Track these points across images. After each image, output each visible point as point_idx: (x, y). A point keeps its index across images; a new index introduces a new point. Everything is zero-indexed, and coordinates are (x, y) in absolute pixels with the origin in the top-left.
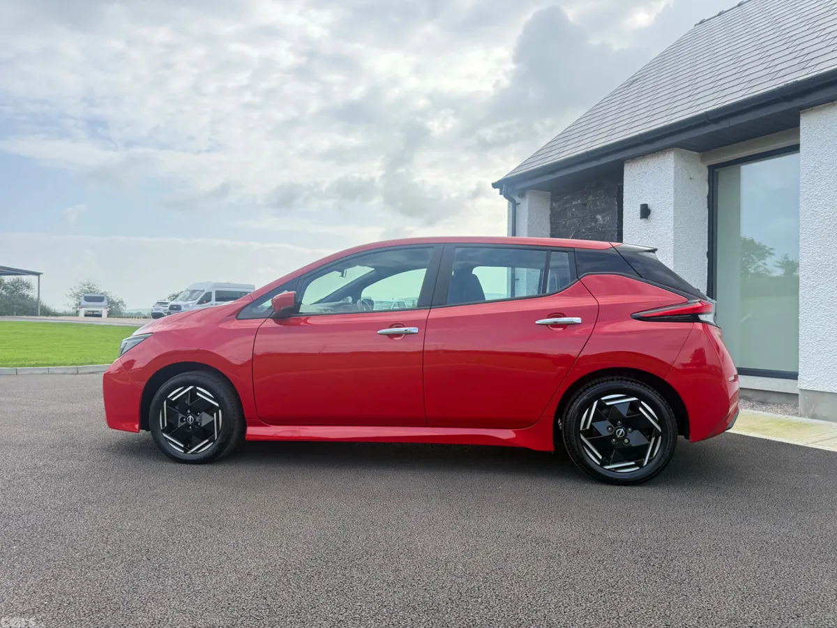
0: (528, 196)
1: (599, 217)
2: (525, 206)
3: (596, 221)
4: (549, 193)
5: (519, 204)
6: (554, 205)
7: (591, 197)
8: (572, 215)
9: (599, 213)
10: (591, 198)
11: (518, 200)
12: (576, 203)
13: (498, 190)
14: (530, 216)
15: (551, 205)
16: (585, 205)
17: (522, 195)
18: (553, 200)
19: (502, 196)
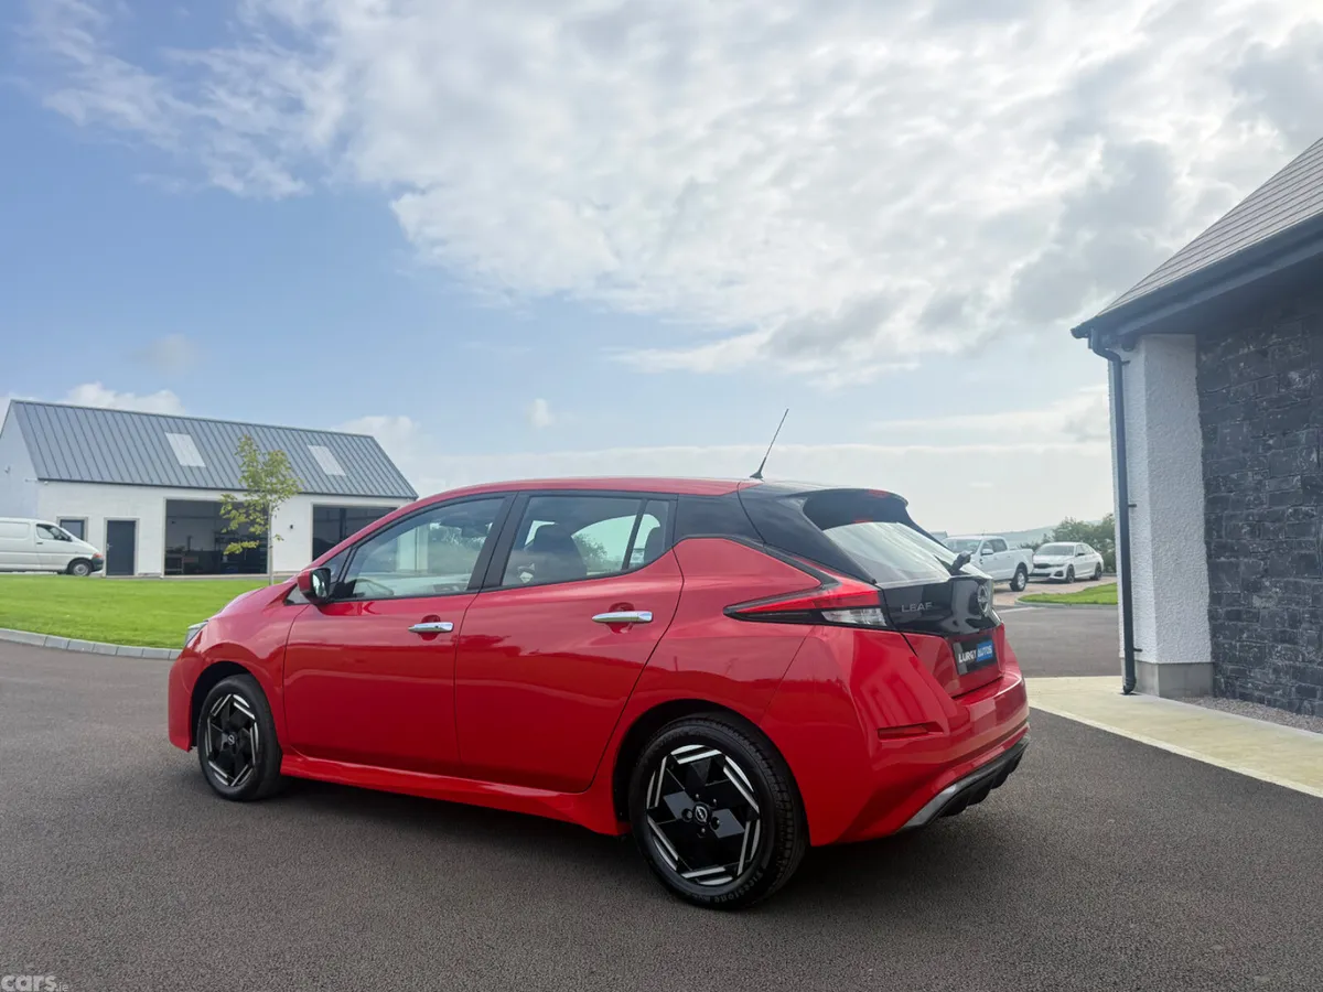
0: (1143, 347)
1: (1294, 375)
2: (1138, 366)
3: (1289, 384)
4: (1191, 337)
5: (1128, 362)
6: (1204, 358)
7: (1274, 336)
8: (1241, 374)
9: (1294, 366)
10: (1274, 339)
11: (1124, 355)
12: (1246, 350)
13: (1084, 341)
14: (1149, 384)
15: (1198, 359)
16: (1264, 353)
17: (1131, 343)
18: (1201, 348)
19: (1091, 350)
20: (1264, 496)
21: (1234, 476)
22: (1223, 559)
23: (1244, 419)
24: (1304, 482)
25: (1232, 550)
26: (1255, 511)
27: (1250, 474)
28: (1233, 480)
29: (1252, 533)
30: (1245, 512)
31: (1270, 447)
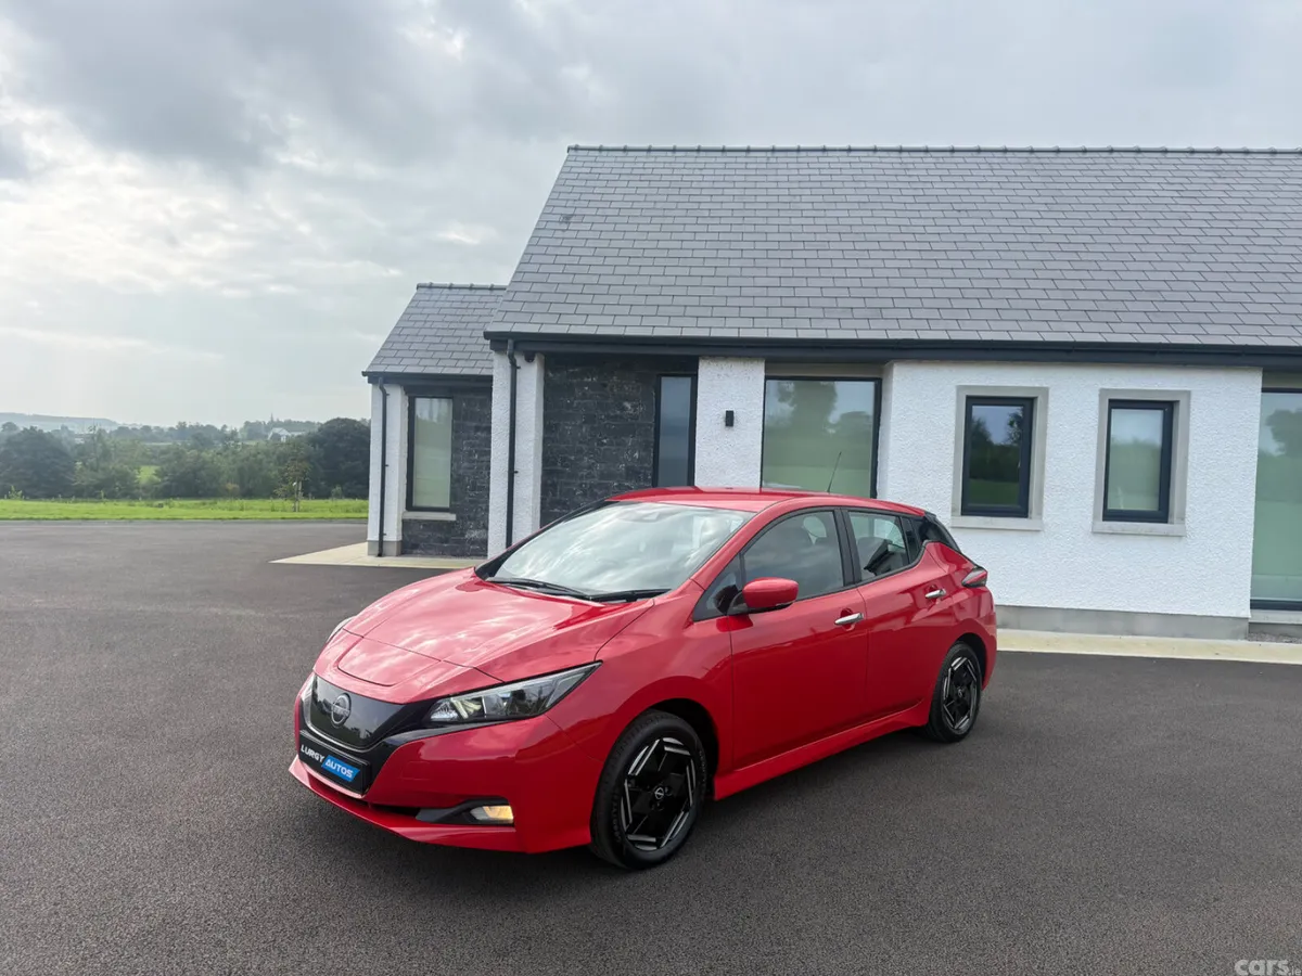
1: (628, 405)
3: (624, 409)
7: (615, 378)
9: (629, 399)
16: (605, 385)
20: (595, 473)
21: (573, 458)
22: (556, 510)
23: (584, 423)
24: (627, 468)
25: (565, 503)
26: (588, 482)
27: (586, 458)
28: (570, 460)
29: (584, 495)
30: (579, 482)
31: (603, 444)
